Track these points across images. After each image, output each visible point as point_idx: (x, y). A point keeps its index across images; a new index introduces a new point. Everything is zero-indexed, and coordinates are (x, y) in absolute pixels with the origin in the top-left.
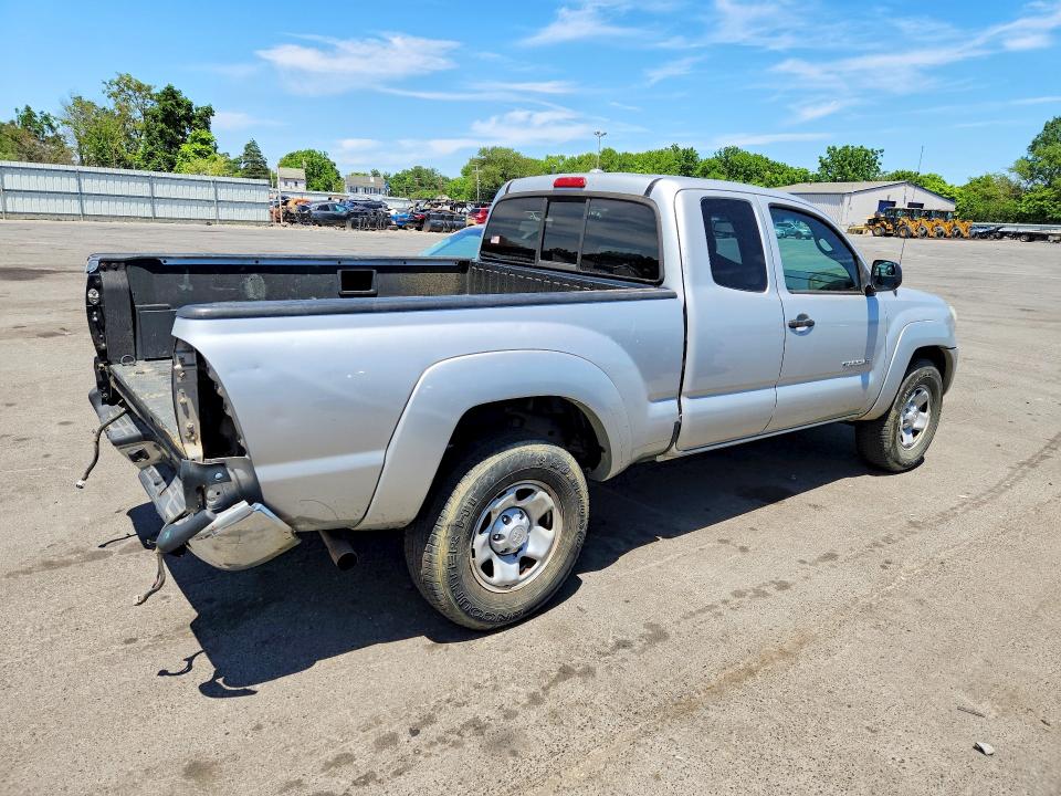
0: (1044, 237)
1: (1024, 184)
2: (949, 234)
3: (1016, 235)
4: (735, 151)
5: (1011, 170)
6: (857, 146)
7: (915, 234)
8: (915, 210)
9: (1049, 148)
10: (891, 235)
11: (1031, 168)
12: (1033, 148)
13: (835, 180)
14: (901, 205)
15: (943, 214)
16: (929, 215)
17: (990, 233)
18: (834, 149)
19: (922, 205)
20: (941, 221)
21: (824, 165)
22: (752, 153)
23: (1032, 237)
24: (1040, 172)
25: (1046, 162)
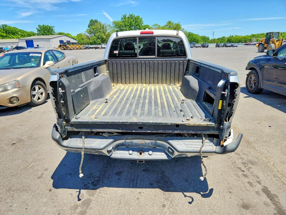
0: (98, 48)
1: (89, 35)
2: (79, 48)
3: (93, 48)
4: (6, 26)
5: (86, 32)
6: (46, 25)
7: (72, 49)
8: (68, 42)
9: (92, 27)
10: (65, 50)
11: (90, 32)
12: (89, 27)
13: (43, 35)
14: (65, 41)
15: (75, 43)
16: (73, 44)
17: (87, 48)
18: (40, 26)
19: (70, 41)
20: (76, 45)
21: (38, 30)
22: (12, 27)
23: (96, 48)
24: (92, 32)
25: (92, 30)
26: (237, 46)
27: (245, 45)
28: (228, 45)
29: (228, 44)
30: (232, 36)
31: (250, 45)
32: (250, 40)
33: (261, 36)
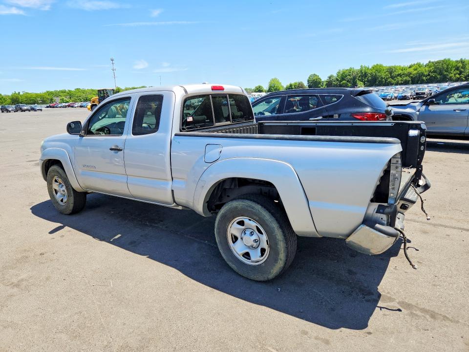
26: (41, 110)
27: (47, 107)
28: (25, 108)
29: (24, 106)
30: (17, 92)
31: (57, 107)
32: (52, 100)
33: (61, 94)
